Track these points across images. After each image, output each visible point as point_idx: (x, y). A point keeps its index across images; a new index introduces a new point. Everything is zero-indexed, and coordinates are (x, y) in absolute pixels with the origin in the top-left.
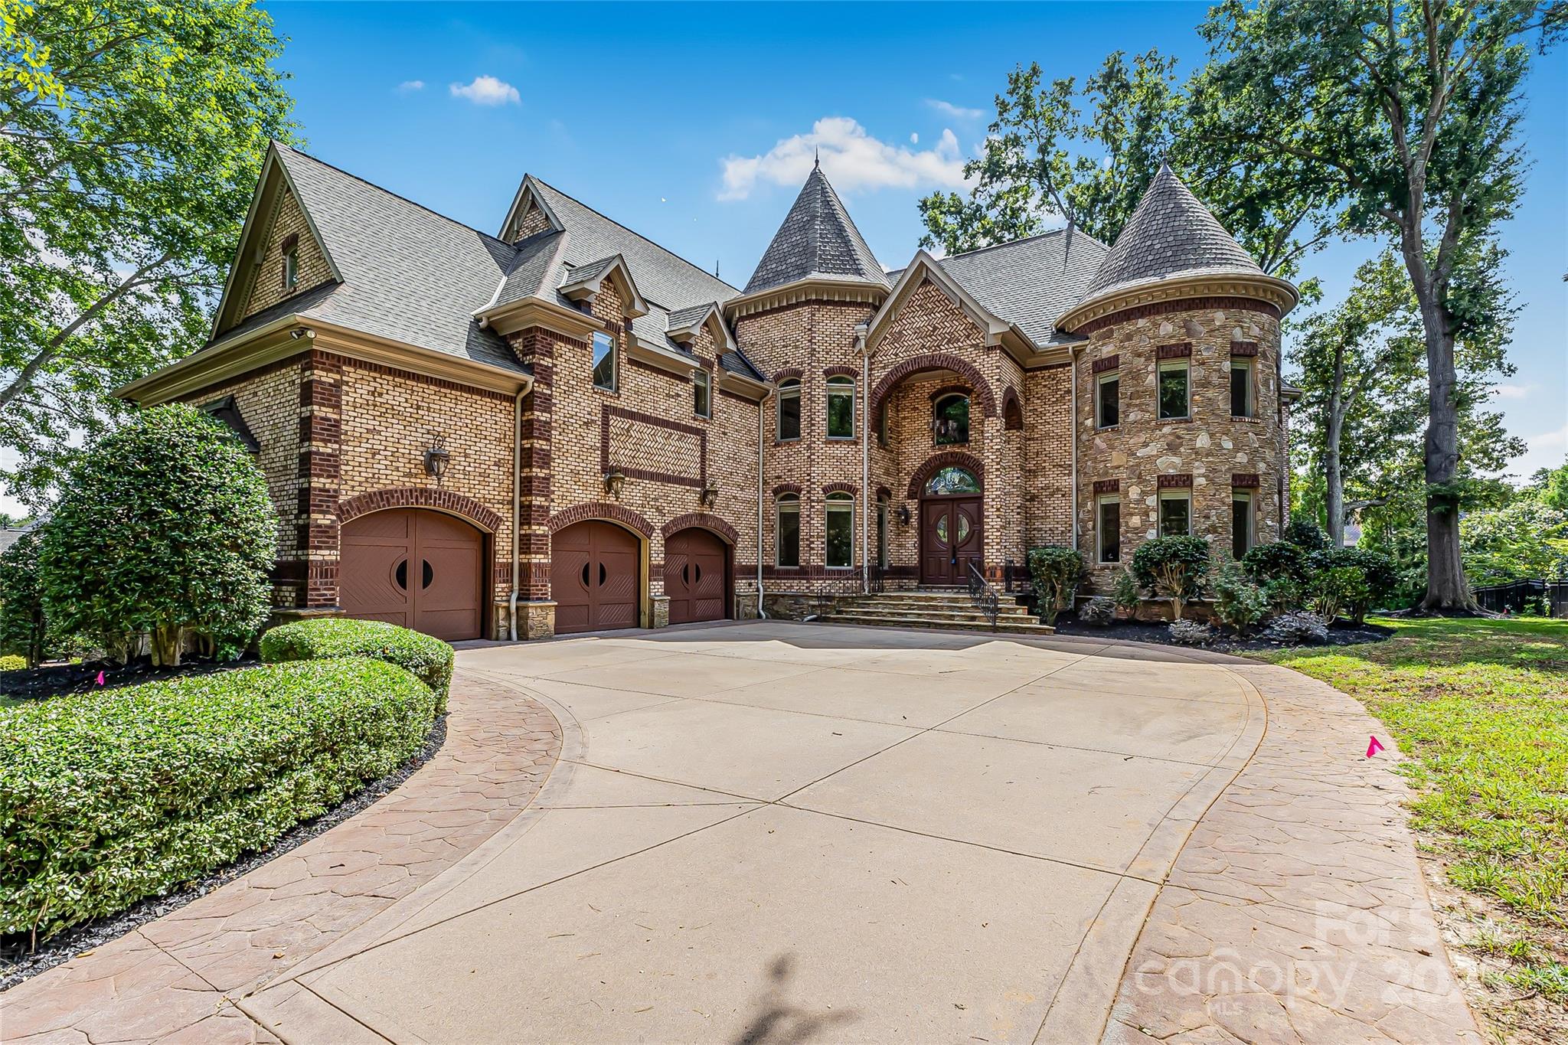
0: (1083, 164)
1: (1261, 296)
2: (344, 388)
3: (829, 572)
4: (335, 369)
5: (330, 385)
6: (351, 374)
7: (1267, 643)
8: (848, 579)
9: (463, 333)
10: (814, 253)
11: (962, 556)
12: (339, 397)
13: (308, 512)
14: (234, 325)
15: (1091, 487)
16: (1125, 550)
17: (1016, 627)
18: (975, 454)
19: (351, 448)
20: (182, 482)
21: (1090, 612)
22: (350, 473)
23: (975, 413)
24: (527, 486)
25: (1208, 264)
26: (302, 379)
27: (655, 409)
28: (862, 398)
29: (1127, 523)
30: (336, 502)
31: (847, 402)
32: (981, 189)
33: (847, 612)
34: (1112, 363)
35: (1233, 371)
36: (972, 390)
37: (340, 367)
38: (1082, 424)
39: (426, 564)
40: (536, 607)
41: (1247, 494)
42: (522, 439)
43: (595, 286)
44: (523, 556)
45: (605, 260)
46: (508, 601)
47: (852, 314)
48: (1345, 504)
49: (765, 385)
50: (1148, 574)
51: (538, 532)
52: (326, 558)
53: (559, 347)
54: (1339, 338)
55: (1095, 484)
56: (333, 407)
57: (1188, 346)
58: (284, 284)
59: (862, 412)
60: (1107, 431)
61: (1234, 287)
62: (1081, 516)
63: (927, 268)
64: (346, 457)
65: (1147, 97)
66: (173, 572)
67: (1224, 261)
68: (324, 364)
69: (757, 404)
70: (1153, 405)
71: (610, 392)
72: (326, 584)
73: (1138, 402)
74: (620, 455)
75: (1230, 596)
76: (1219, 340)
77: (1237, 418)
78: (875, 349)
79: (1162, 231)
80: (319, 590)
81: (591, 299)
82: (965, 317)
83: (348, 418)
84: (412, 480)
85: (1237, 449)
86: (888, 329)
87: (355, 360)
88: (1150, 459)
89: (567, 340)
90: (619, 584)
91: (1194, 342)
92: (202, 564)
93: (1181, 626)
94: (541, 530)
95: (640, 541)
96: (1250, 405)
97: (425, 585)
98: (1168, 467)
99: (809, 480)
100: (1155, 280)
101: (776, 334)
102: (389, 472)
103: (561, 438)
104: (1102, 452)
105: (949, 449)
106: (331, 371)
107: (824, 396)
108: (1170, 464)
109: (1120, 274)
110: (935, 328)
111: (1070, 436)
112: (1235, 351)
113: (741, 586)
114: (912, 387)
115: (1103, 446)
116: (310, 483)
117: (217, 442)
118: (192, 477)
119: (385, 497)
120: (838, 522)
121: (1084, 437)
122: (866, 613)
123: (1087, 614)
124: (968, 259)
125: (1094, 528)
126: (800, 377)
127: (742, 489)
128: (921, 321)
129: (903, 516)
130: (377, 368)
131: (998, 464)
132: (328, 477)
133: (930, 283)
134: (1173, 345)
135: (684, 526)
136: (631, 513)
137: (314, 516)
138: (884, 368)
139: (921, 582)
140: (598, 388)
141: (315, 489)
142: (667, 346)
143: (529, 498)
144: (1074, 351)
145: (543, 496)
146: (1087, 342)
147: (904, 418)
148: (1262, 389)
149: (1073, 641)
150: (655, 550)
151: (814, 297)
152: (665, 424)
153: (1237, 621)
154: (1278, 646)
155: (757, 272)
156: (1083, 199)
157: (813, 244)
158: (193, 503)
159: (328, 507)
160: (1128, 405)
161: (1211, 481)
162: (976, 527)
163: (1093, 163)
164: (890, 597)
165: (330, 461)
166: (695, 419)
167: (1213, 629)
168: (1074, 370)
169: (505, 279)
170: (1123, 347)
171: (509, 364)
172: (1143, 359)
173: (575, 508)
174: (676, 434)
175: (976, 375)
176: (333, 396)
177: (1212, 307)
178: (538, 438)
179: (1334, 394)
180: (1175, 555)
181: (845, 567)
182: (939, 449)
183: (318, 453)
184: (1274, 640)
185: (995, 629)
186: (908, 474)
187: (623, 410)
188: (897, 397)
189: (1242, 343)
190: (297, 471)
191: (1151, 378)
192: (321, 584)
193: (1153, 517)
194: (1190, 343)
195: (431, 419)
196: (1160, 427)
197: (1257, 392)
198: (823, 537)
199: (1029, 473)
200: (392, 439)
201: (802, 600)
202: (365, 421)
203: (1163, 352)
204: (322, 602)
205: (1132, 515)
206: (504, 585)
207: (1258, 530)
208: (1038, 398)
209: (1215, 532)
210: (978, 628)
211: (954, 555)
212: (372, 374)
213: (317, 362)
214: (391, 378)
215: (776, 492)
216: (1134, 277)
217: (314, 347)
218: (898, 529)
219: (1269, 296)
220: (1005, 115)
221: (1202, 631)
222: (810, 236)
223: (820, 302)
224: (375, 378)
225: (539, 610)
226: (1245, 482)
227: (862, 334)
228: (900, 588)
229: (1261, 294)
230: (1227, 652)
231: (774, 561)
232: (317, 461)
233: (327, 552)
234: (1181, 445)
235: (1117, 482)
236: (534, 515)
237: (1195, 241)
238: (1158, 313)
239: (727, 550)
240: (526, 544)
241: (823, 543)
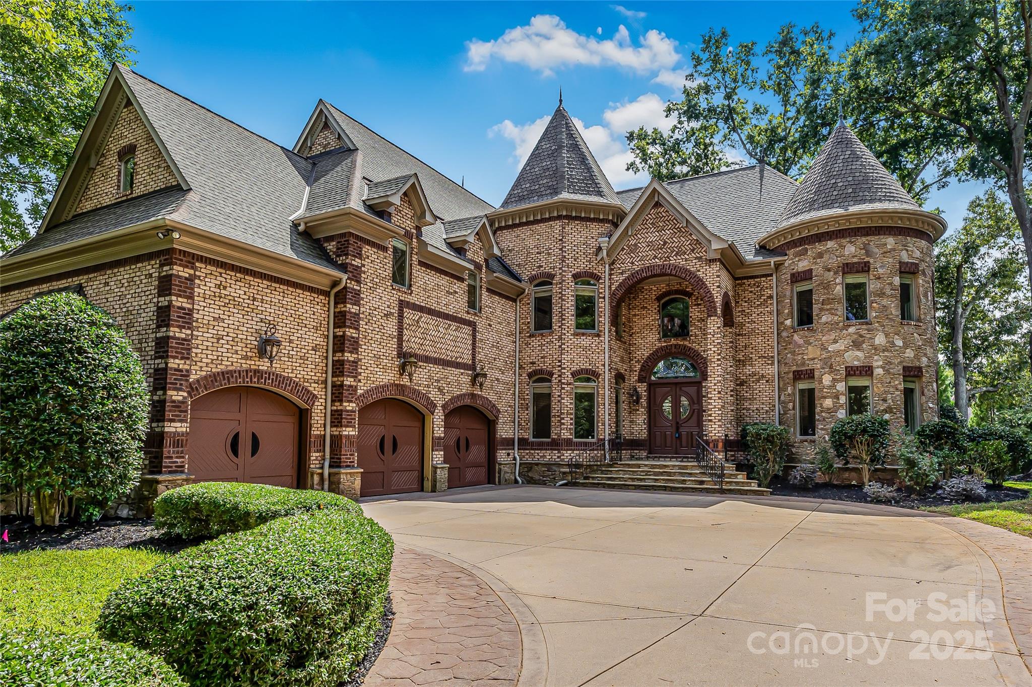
0: (758, 110)
1: (920, 227)
2: (197, 281)
3: (577, 444)
4: (190, 265)
5: (186, 278)
6: (203, 269)
7: (940, 500)
8: (593, 450)
9: (286, 236)
10: (563, 177)
11: (684, 431)
12: (193, 289)
13: (164, 389)
14: (63, 220)
15: (791, 375)
16: (820, 427)
17: (739, 490)
18: (695, 346)
19: (201, 334)
20: (78, 362)
21: (798, 476)
22: (199, 355)
23: (695, 313)
24: (339, 368)
25: (880, 200)
26: (159, 273)
27: (438, 304)
28: (604, 298)
29: (821, 404)
30: (187, 381)
31: (590, 300)
32: (679, 126)
33: (593, 478)
34: (807, 275)
35: (902, 285)
36: (692, 294)
37: (194, 264)
38: (782, 323)
39: (254, 435)
40: (346, 474)
41: (914, 382)
42: (334, 328)
43: (396, 200)
44: (334, 429)
45: (404, 177)
46: (322, 468)
47: (596, 229)
48: (967, 390)
49: (523, 285)
50: (843, 446)
51: (348, 408)
52: (178, 430)
53: (367, 250)
54: (959, 258)
55: (794, 372)
56: (188, 298)
57: (867, 264)
58: (119, 186)
59: (604, 309)
60: (803, 330)
61: (901, 218)
62: (782, 398)
63: (659, 193)
64: (197, 342)
65: (817, 63)
66: (71, 442)
67: (891, 198)
68: (181, 260)
69: (515, 301)
70: (841, 309)
71: (405, 289)
72: (178, 453)
73: (828, 307)
74: (412, 344)
75: (911, 463)
76: (891, 260)
77: (905, 322)
78: (614, 257)
79: (843, 172)
80: (171, 458)
81: (392, 210)
82: (691, 235)
83: (198, 307)
84: (248, 362)
85: (906, 346)
86: (625, 242)
87: (206, 258)
88: (839, 353)
89: (373, 245)
90: (409, 452)
91: (871, 261)
92: (96, 434)
93: (872, 488)
94: (350, 406)
95: (424, 416)
96: (915, 312)
97: (253, 454)
98: (853, 359)
99: (560, 366)
100: (840, 211)
101: (531, 243)
102: (230, 355)
103: (367, 327)
104: (800, 346)
105: (673, 341)
106: (187, 267)
107: (572, 296)
108: (855, 358)
109: (811, 205)
110: (665, 243)
111: (772, 333)
112: (903, 269)
113: (502, 456)
114: (641, 290)
115: (801, 342)
116: (166, 364)
117: (105, 328)
118: (87, 357)
119: (226, 376)
120: (585, 402)
121: (784, 334)
122: (610, 479)
123: (795, 478)
124: (678, 186)
125: (794, 408)
126: (553, 279)
127: (503, 373)
128: (653, 237)
129: (635, 398)
130: (223, 265)
131: (719, 354)
132: (182, 358)
133: (661, 206)
134: (856, 263)
135: (459, 404)
136: (419, 392)
137: (170, 393)
138: (622, 273)
139: (650, 453)
140: (396, 286)
141: (171, 369)
142: (448, 251)
143: (341, 379)
144: (775, 264)
145: (352, 377)
146: (786, 257)
147: (635, 315)
148: (923, 300)
149: (788, 500)
150: (437, 425)
151: (564, 213)
152: (446, 316)
153: (917, 484)
154: (950, 503)
155: (513, 189)
156: (763, 139)
157: (562, 169)
158: (89, 380)
159: (181, 385)
160: (821, 310)
161: (887, 372)
162: (696, 407)
163: (765, 109)
164: (629, 465)
165: (183, 344)
166: (468, 313)
167: (899, 490)
168: (775, 280)
169: (308, 189)
170: (816, 263)
171: (325, 263)
172: (832, 273)
173: (377, 388)
174: (454, 325)
175: (700, 283)
176: (188, 288)
177: (885, 234)
178: (350, 327)
179: (957, 302)
180: (864, 431)
181: (590, 440)
182: (665, 342)
183: (174, 338)
184: (946, 498)
185: (722, 491)
186: (638, 361)
187: (414, 304)
188: (629, 297)
189: (907, 263)
190: (153, 353)
191: (839, 288)
192: (174, 452)
193: (843, 400)
194: (869, 262)
195: (263, 309)
196: (847, 327)
197: (919, 301)
198: (571, 414)
199: (740, 363)
200: (233, 327)
201: (554, 468)
202: (212, 310)
203: (848, 268)
204: (174, 468)
205: (825, 398)
206: (318, 454)
207: (923, 411)
208: (746, 302)
209: (891, 412)
210: (708, 491)
211: (678, 429)
212: (219, 270)
213: (176, 258)
214: (233, 274)
215: (530, 375)
216: (823, 207)
217: (175, 246)
218: (630, 407)
219: (926, 227)
220: (699, 68)
221: (891, 491)
222: (559, 162)
223: (569, 218)
224: (221, 274)
225: (349, 476)
226: (912, 373)
227: (604, 246)
228: (632, 457)
229: (920, 225)
230: (912, 508)
231: (528, 435)
232: (174, 345)
233: (179, 425)
234: (863, 342)
235: (812, 371)
236: (345, 393)
237: (869, 182)
238: (843, 237)
239: (490, 424)
240: (337, 419)
241: (571, 419)
